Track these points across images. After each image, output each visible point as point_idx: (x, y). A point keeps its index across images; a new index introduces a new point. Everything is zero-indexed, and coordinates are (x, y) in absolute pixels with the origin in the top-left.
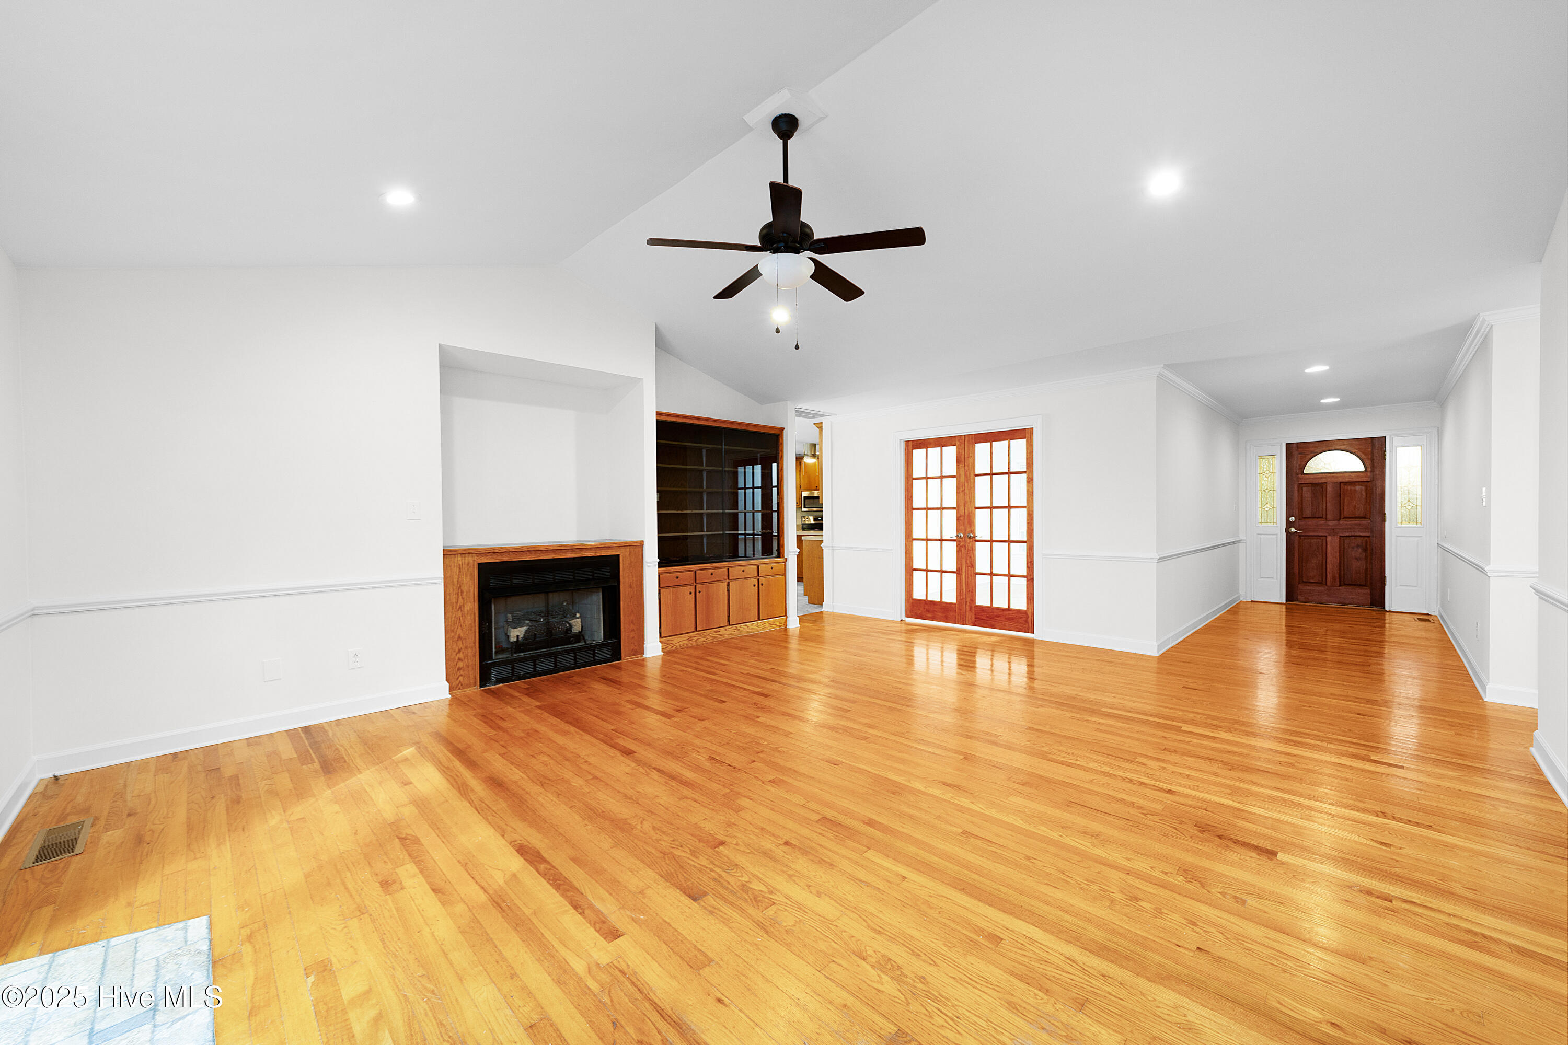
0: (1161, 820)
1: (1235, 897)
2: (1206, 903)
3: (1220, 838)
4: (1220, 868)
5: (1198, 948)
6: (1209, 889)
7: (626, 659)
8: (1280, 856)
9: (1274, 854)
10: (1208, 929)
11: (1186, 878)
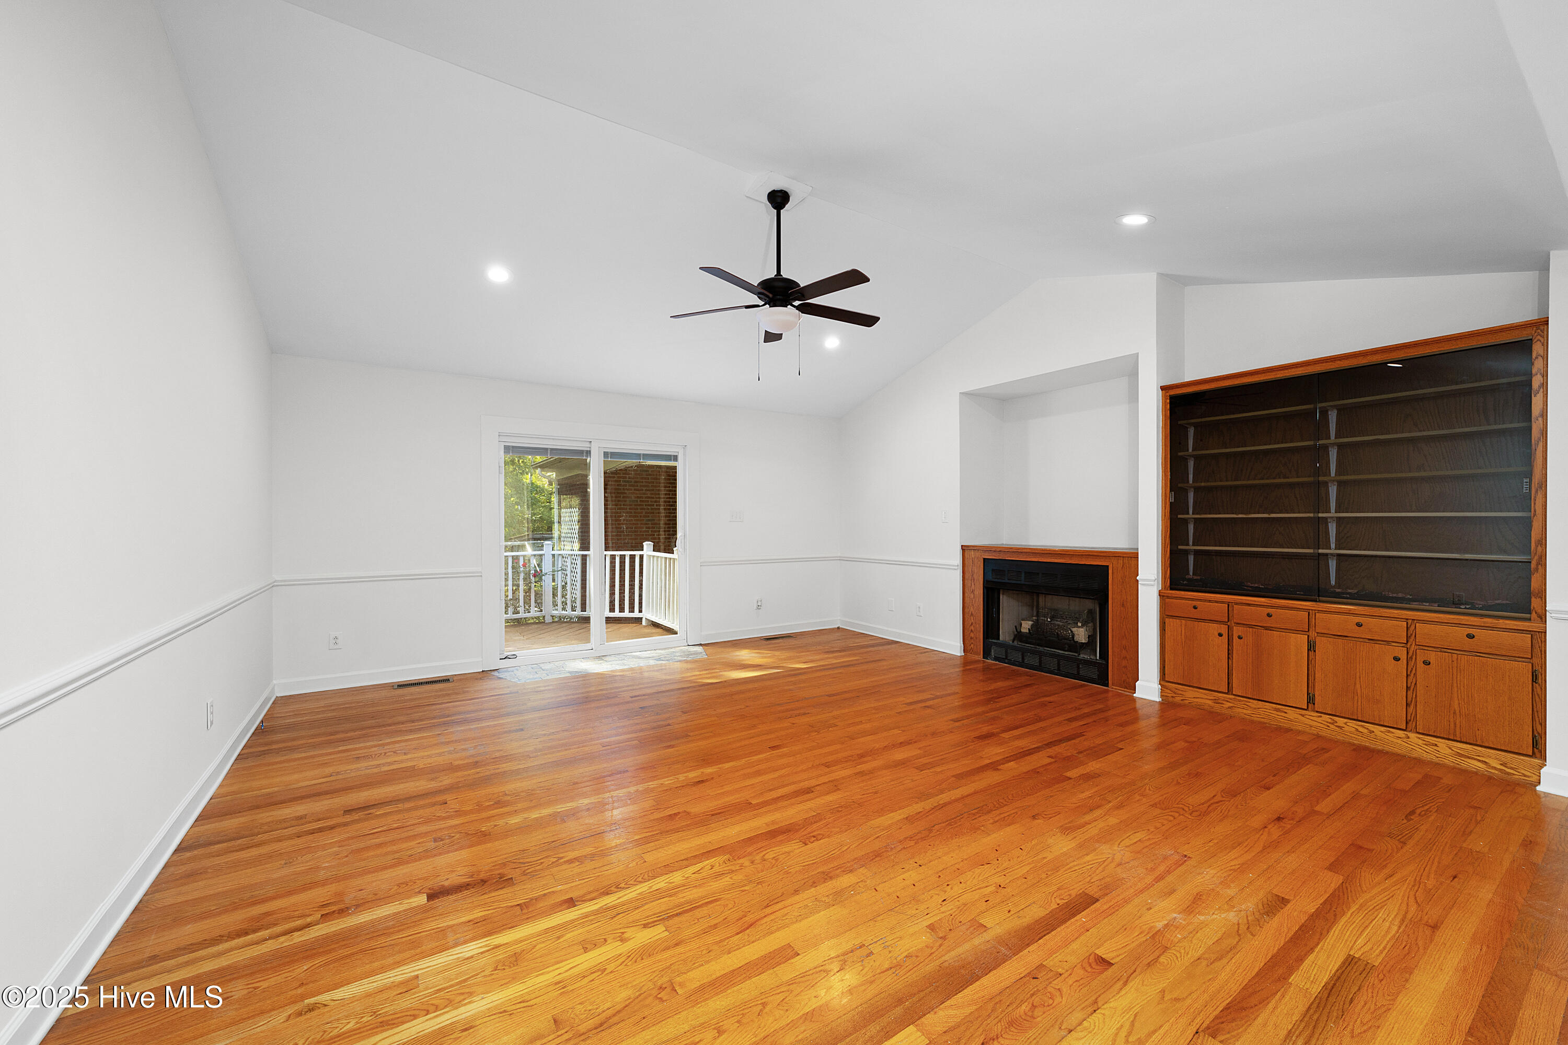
0: (542, 863)
1: (442, 840)
2: (457, 825)
3: (482, 881)
4: (464, 854)
5: (446, 803)
6: (462, 834)
7: (1113, 688)
8: (422, 899)
9: (431, 897)
10: (448, 814)
11: (481, 832)
